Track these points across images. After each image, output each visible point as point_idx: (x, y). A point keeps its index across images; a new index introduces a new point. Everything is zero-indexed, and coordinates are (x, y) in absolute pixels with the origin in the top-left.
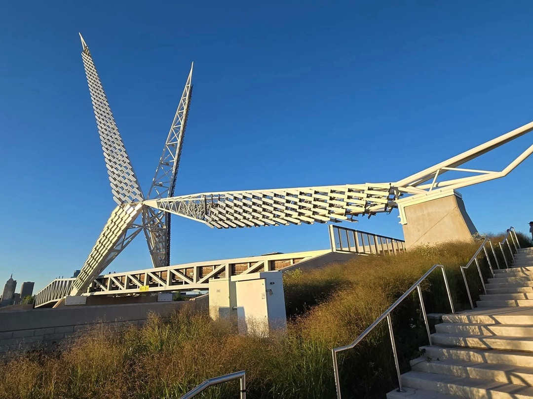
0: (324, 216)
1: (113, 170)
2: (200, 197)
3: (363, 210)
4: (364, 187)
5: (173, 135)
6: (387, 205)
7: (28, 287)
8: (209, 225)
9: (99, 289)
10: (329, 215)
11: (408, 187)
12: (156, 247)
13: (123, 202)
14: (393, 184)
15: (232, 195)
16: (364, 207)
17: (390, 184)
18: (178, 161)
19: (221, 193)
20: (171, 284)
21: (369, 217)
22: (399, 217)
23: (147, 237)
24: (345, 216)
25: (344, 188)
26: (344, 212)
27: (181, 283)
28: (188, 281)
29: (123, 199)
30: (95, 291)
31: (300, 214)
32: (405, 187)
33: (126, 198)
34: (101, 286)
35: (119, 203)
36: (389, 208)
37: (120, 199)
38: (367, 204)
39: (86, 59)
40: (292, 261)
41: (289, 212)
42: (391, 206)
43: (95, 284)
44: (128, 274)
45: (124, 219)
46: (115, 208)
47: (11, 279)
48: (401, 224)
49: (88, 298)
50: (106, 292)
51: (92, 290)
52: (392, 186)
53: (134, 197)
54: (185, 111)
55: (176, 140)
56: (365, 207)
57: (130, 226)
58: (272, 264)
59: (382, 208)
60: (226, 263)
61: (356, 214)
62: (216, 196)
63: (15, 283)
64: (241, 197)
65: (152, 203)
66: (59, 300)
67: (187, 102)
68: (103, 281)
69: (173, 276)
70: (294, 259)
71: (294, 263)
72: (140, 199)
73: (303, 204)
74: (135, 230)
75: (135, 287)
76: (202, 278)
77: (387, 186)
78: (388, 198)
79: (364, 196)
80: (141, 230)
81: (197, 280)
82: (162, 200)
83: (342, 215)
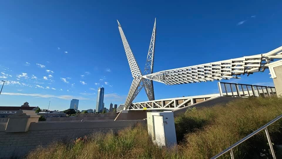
0: (219, 77)
1: (131, 66)
2: (161, 73)
3: (243, 72)
4: (243, 59)
5: (150, 49)
6: (260, 68)
7: (116, 106)
8: (166, 84)
9: (132, 108)
10: (222, 76)
11: (276, 55)
12: (149, 93)
13: (135, 77)
14: (263, 55)
15: (173, 71)
16: (243, 70)
17: (262, 55)
18: (153, 59)
19: (169, 70)
20: (154, 107)
21: (248, 76)
22: (270, 74)
23: (145, 89)
24: (232, 76)
25: (230, 61)
26: (231, 74)
27: (158, 107)
28: (160, 106)
29: (135, 76)
30: (131, 109)
31: (206, 77)
32: (275, 55)
33: (136, 76)
34: (132, 107)
35: (134, 78)
36: (262, 70)
37: (134, 76)
38: (246, 68)
39: (120, 28)
40: (204, 99)
41: (200, 76)
42: (263, 68)
43: (130, 106)
44: (140, 103)
45: (136, 83)
46: (133, 79)
47: (111, 103)
48: (271, 78)
49: (128, 111)
50: (134, 109)
51: (130, 108)
52: (263, 56)
53: (139, 75)
54: (154, 39)
55: (152, 51)
56: (245, 70)
57: (138, 86)
58: (195, 100)
59: (257, 70)
60: (174, 99)
61: (239, 74)
62: (167, 72)
63: (112, 105)
64: (177, 71)
65: (145, 77)
66: (121, 111)
67: (154, 35)
68: (132, 105)
69: (154, 104)
70: (205, 98)
71: (206, 100)
72: (141, 76)
73: (207, 72)
74: (140, 87)
75: (142, 108)
76: (165, 105)
77: (259, 56)
78: (261, 63)
79: (243, 64)
80: (143, 87)
81: (163, 106)
82: (148, 75)
83: (229, 75)
